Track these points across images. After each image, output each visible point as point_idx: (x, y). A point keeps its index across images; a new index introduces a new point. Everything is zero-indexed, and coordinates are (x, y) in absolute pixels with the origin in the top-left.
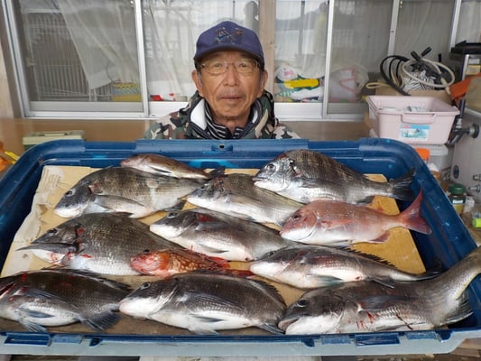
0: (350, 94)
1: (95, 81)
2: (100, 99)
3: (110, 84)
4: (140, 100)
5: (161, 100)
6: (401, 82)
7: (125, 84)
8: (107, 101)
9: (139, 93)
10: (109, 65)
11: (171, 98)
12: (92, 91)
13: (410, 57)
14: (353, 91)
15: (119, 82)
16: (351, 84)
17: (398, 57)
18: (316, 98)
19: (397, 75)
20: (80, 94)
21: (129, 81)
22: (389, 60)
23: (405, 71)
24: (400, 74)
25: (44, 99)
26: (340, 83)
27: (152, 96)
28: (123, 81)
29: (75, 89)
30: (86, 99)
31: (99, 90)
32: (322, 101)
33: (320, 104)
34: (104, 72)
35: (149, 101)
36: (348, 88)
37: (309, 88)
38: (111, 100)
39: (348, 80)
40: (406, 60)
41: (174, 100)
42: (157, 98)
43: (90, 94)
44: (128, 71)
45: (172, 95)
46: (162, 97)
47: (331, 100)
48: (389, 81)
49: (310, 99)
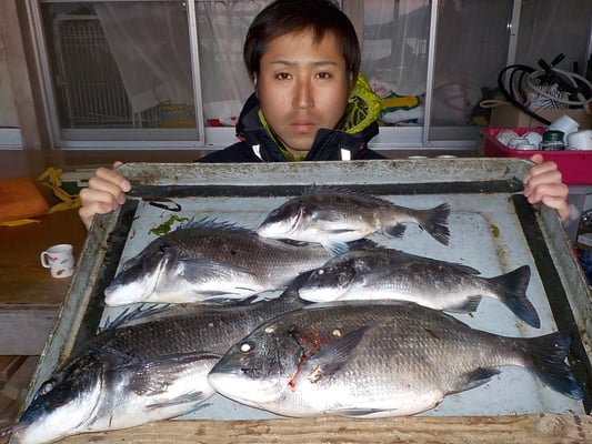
0: (458, 115)
1: (139, 103)
2: (145, 125)
3: (158, 106)
4: (195, 125)
5: (221, 125)
6: (525, 99)
7: (177, 105)
8: (154, 127)
9: (193, 117)
10: (156, 82)
11: (233, 123)
12: (137, 115)
13: (537, 67)
14: (462, 111)
15: (169, 104)
16: (460, 103)
17: (519, 67)
18: (415, 121)
19: (520, 90)
20: (121, 119)
21: (181, 102)
22: (509, 72)
23: (530, 84)
24: (523, 87)
25: (79, 125)
26: (446, 101)
27: (209, 121)
28: (173, 103)
29: (115, 113)
30: (128, 124)
31: (147, 114)
32: (422, 125)
33: (420, 128)
34: (151, 91)
35: (205, 126)
36: (456, 108)
37: (406, 108)
38: (159, 126)
39: (455, 97)
40: (531, 70)
42: (215, 123)
43: (133, 119)
44: (179, 92)
45: (234, 119)
46: (221, 121)
47: (434, 123)
48: (510, 98)
49: (408, 121)
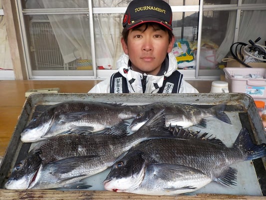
0: (212, 65)
1: (67, 59)
2: (70, 69)
3: (75, 60)
4: (92, 69)
5: (104, 69)
6: (243, 58)
7: (84, 60)
8: (74, 70)
9: (91, 65)
10: (75, 50)
11: (109, 68)
12: (66, 64)
13: (248, 43)
14: (213, 62)
15: (80, 59)
16: (212, 59)
17: (240, 43)
18: (192, 67)
19: (240, 54)
20: (59, 66)
21: (86, 58)
22: (235, 45)
23: (245, 52)
24: (242, 53)
25: (40, 69)
26: (206, 58)
27: (98, 67)
28: (82, 59)
29: (56, 63)
30: (62, 68)
31: (70, 63)
32: (195, 69)
33: (194, 70)
34: (73, 54)
35: (96, 69)
36: (211, 61)
37: (188, 61)
38: (76, 69)
39: (210, 56)
40: (245, 45)
41: (111, 69)
42: (101, 68)
43: (65, 66)
44: (85, 53)
45: (109, 66)
46: (104, 67)
47: (201, 68)
48: (235, 57)
49: (189, 67)
